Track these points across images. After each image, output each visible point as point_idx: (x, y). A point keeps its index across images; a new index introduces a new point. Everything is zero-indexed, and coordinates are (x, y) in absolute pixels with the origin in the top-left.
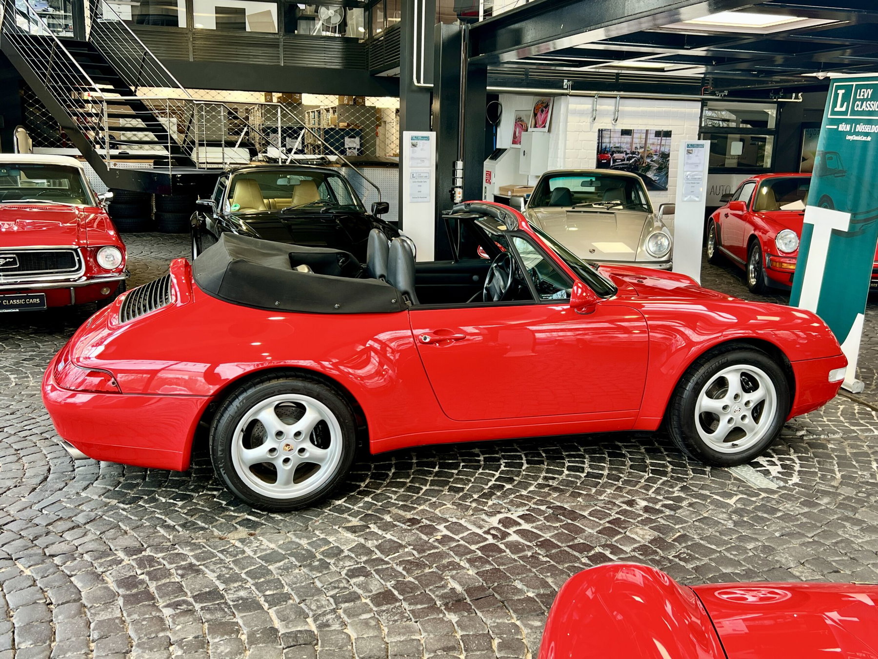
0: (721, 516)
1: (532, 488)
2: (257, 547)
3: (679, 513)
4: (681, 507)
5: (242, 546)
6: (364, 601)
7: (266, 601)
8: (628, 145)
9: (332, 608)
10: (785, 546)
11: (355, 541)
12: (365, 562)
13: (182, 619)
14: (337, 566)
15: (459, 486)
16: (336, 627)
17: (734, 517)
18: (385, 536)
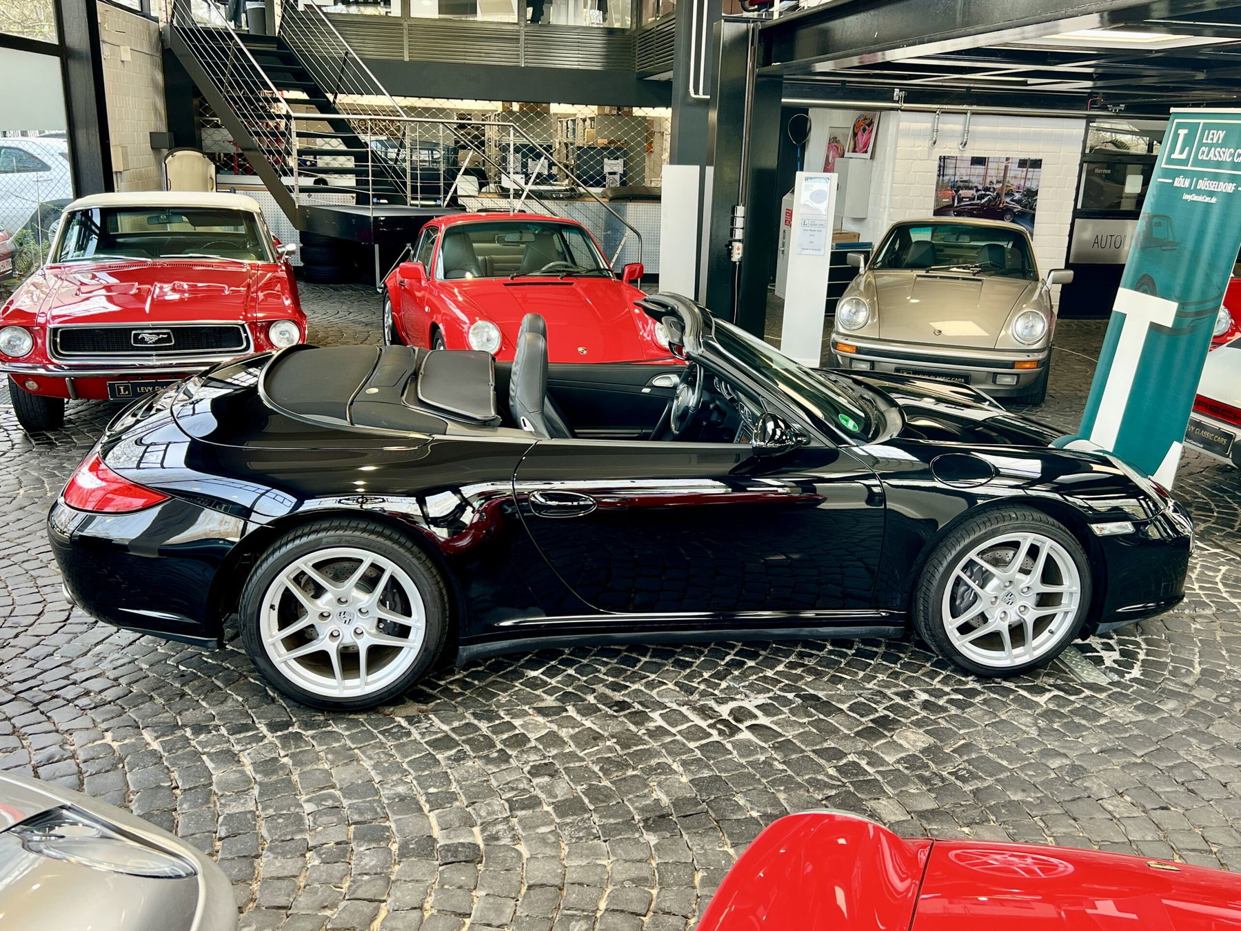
0: (1023, 720)
1: (780, 668)
2: (426, 728)
3: (970, 713)
4: (972, 705)
5: (408, 727)
6: (546, 808)
7: (427, 801)
8: (981, 179)
9: (505, 815)
10: (1101, 768)
11: (546, 727)
12: (553, 757)
13: (325, 819)
14: (519, 761)
15: (687, 659)
16: (506, 841)
17: (1041, 723)
18: (583, 722)
